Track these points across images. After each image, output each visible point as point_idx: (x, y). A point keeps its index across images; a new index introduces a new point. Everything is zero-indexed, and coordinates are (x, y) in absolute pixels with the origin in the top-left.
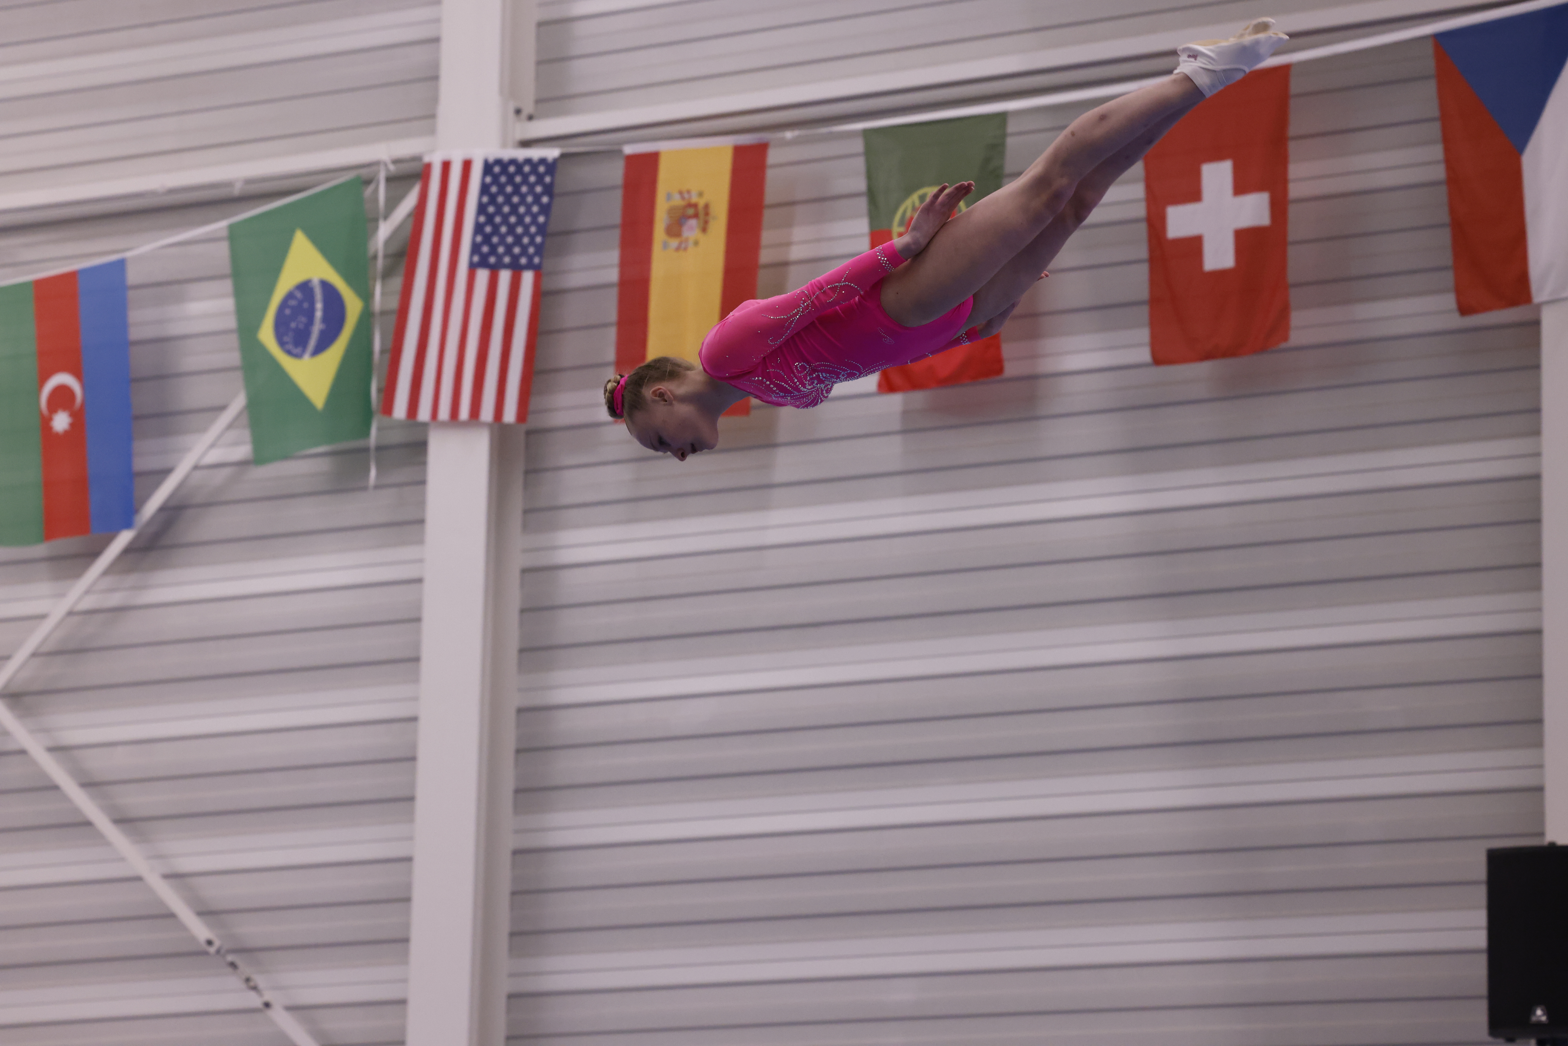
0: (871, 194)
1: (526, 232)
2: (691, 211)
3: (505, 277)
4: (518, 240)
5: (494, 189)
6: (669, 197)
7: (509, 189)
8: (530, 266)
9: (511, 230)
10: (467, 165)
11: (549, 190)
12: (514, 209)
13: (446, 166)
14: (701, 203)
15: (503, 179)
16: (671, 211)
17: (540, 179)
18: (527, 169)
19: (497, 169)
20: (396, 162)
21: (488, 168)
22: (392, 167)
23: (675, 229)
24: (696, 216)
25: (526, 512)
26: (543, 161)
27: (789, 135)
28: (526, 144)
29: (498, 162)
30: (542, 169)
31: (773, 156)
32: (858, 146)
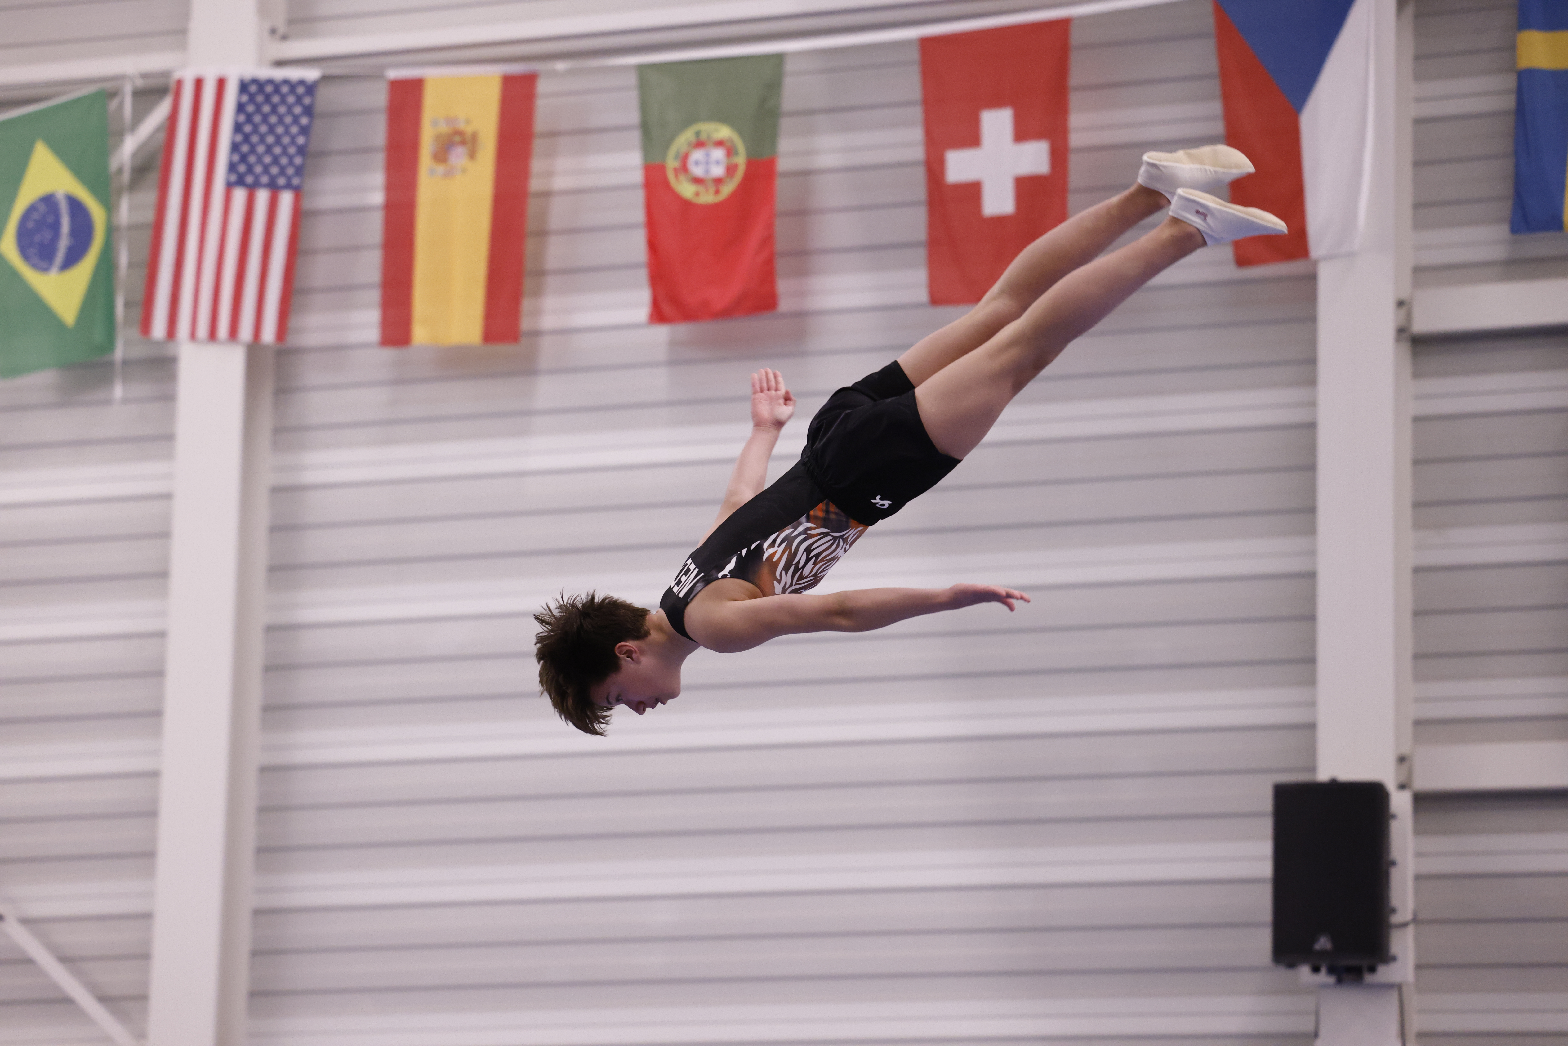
0: (645, 128)
1: (285, 152)
2: (457, 138)
3: (262, 197)
4: (276, 160)
5: (250, 108)
6: (435, 123)
7: (266, 109)
8: (288, 186)
9: (269, 149)
10: (221, 83)
11: (308, 111)
12: (272, 129)
13: (199, 84)
14: (469, 130)
15: (260, 99)
16: (438, 138)
17: (299, 100)
18: (285, 89)
19: (253, 89)
20: (144, 76)
21: (244, 87)
22: (140, 83)
23: (441, 155)
24: (463, 143)
25: (277, 431)
26: (302, 82)
27: (560, 66)
28: (280, 63)
29: (255, 81)
30: (301, 90)
31: (543, 87)
32: (632, 80)
